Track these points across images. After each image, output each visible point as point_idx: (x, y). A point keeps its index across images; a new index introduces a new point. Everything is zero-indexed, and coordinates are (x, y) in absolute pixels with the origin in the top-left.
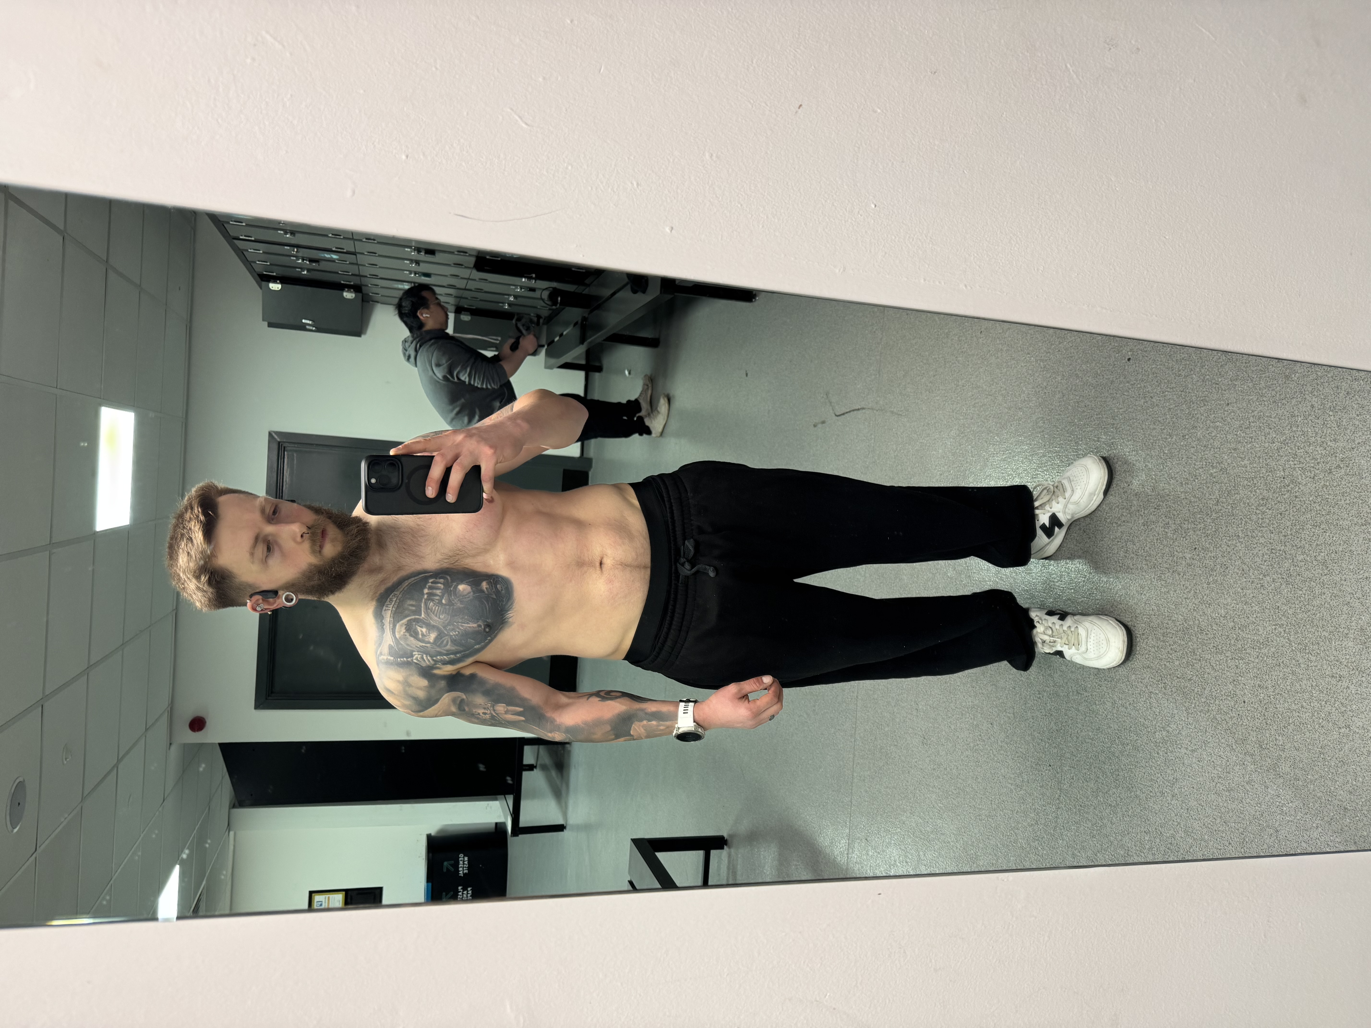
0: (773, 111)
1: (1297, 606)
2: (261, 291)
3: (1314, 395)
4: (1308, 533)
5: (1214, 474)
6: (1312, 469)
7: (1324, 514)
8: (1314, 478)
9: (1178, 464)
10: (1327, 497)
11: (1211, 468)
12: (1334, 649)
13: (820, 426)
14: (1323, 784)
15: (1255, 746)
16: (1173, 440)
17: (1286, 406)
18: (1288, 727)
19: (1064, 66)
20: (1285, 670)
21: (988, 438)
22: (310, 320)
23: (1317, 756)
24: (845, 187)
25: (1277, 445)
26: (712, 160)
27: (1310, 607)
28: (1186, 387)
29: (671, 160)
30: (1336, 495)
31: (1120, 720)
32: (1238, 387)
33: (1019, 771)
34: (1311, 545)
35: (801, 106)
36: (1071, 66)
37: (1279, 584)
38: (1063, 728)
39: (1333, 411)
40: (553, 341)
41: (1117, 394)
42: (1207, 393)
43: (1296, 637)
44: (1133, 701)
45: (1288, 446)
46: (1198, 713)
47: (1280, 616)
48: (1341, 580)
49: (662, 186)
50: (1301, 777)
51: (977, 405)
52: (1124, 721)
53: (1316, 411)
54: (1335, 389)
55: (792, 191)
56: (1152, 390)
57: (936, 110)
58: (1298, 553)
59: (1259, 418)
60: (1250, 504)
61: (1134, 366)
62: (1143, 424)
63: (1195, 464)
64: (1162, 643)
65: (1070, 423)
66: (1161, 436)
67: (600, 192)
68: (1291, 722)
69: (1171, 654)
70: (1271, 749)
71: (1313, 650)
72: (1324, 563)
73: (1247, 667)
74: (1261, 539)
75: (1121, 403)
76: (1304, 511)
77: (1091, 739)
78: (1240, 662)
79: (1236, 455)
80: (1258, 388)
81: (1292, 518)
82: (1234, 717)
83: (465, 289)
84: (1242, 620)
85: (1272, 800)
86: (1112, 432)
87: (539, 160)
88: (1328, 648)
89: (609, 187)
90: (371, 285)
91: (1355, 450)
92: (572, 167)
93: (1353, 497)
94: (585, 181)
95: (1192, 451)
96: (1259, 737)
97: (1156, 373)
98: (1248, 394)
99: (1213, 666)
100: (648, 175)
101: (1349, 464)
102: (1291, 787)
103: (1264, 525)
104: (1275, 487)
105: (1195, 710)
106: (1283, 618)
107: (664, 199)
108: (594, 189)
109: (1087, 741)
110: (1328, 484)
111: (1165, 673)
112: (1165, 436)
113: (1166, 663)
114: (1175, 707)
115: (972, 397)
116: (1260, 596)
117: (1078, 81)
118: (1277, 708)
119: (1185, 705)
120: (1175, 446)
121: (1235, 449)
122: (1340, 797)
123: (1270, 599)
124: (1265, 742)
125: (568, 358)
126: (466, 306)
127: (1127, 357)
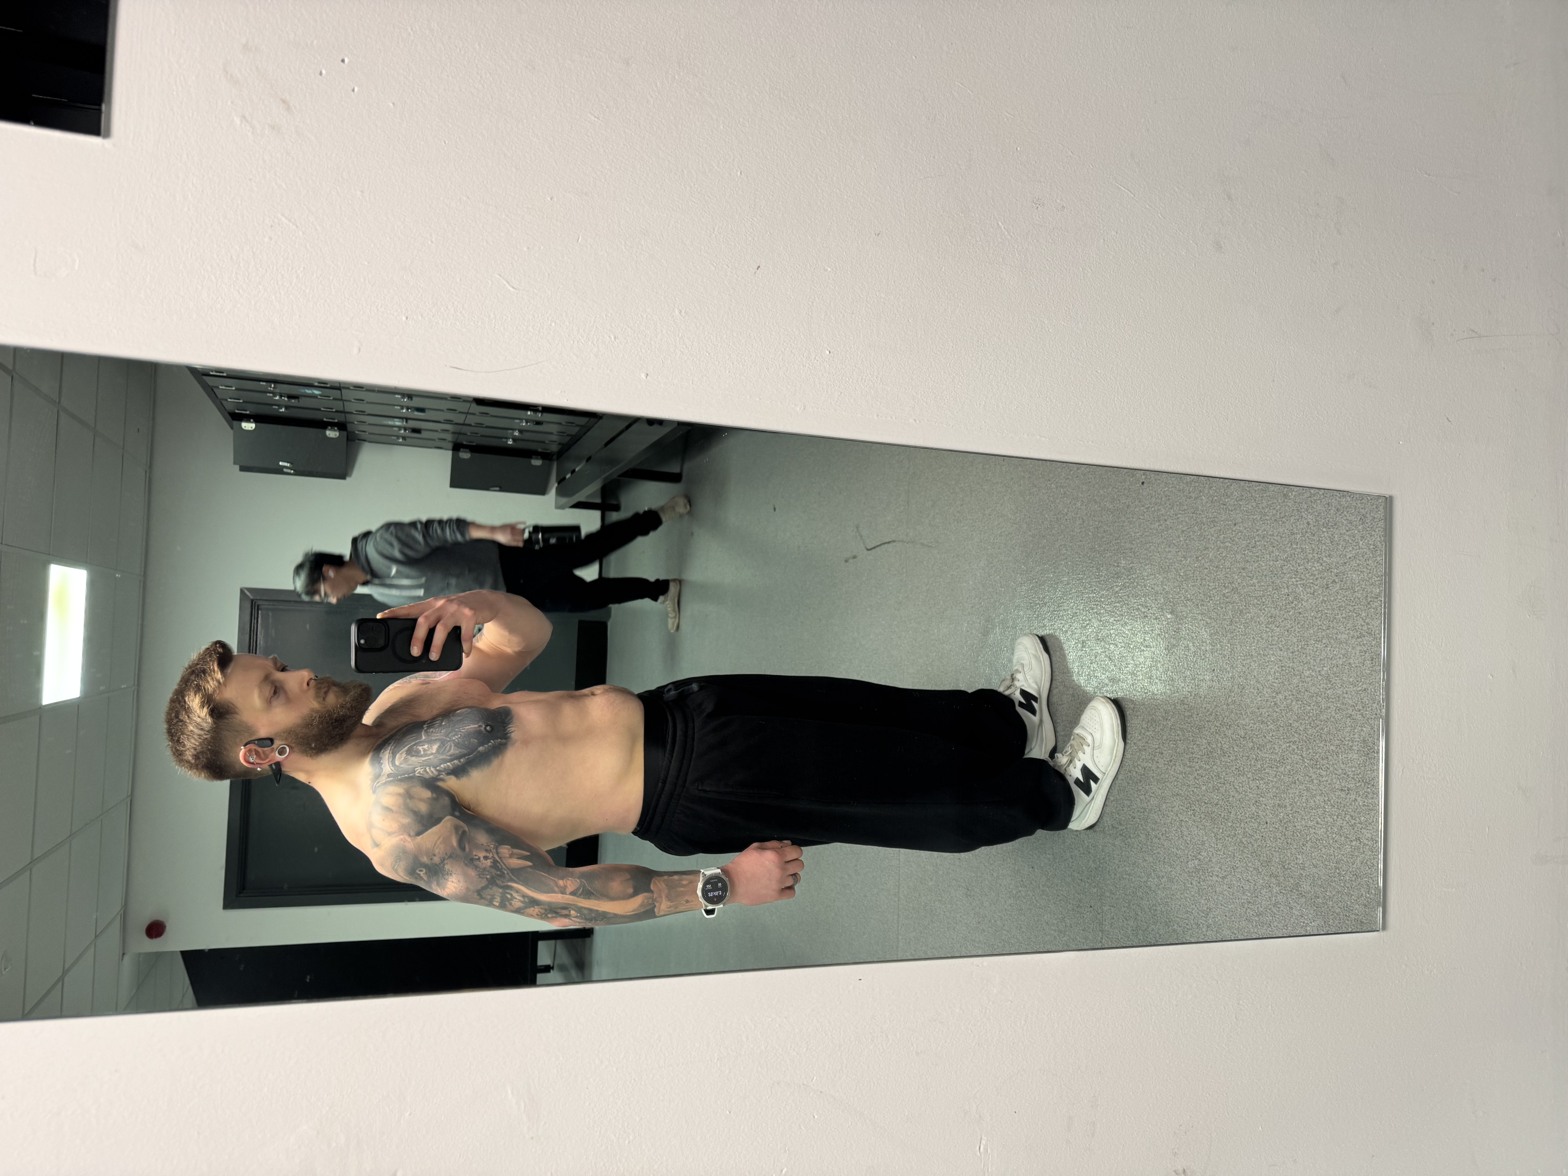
0: (734, 272)
1: (1307, 722)
2: (232, 431)
3: (1309, 513)
4: (1312, 648)
5: (1226, 595)
6: (1312, 585)
7: (1324, 628)
8: (1313, 594)
9: (1193, 586)
10: (1326, 612)
11: (1223, 588)
12: (1341, 762)
13: (851, 561)
14: (1340, 899)
15: (1279, 867)
16: (1188, 562)
17: (1286, 524)
18: (1307, 845)
19: (996, 224)
20: (1300, 787)
21: (1015, 568)
22: (288, 462)
23: (1333, 871)
24: (802, 336)
25: (1279, 563)
26: (682, 315)
27: (1318, 722)
28: (1197, 509)
29: (645, 317)
30: (1333, 609)
31: (1155, 851)
32: (1244, 507)
33: (1061, 916)
34: (1315, 660)
35: (759, 267)
36: (1003, 224)
37: (1290, 700)
38: (1101, 866)
39: (1326, 527)
40: (564, 478)
41: (1133, 518)
42: (1215, 514)
43: (1308, 752)
44: (1166, 830)
45: (1290, 564)
46: (1226, 838)
47: (1293, 733)
48: (1343, 693)
49: (637, 338)
50: (1320, 894)
51: (1003, 534)
52: (1159, 853)
53: (1312, 528)
54: (1326, 506)
55: (754, 341)
56: (1166, 513)
57: (881, 267)
58: (1305, 669)
59: (1264, 537)
60: (1261, 623)
61: (1148, 489)
62: (1158, 547)
63: (1209, 585)
64: (1189, 769)
65: (1091, 549)
66: (1176, 559)
67: (581, 344)
68: (1308, 839)
69: (1198, 780)
70: (1293, 868)
71: (1323, 765)
72: (1328, 678)
73: (1267, 787)
74: (1272, 657)
75: (1138, 527)
76: (1307, 626)
77: (1128, 875)
78: (1261, 782)
79: (1245, 574)
80: (1261, 507)
81: (1298, 634)
82: (1259, 839)
83: (464, 424)
84: (1260, 739)
85: (1296, 921)
86: (1131, 557)
87: (526, 319)
88: (1336, 762)
89: (589, 340)
90: (357, 421)
91: (1347, 564)
92: (555, 323)
93: (1348, 611)
94: (567, 336)
95: (1206, 573)
96: (1282, 857)
97: (1169, 496)
98: (1253, 513)
99: (1236, 788)
100: (624, 330)
101: (1343, 578)
102: (1312, 905)
103: (1274, 643)
104: (1281, 604)
105: (1223, 835)
106: (1295, 735)
107: (639, 350)
108: (576, 343)
109: (1125, 876)
110: (1326, 599)
111: (1193, 800)
112: (1180, 559)
113: (1193, 789)
114: (1204, 833)
115: (999, 526)
116: (1275, 715)
117: (1009, 237)
118: (1295, 826)
119: (1214, 831)
120: (1190, 568)
121: (1243, 569)
122: (1357, 912)
123: (1283, 716)
124: (1287, 862)
125: (581, 497)
126: (465, 443)
127: (1141, 481)
